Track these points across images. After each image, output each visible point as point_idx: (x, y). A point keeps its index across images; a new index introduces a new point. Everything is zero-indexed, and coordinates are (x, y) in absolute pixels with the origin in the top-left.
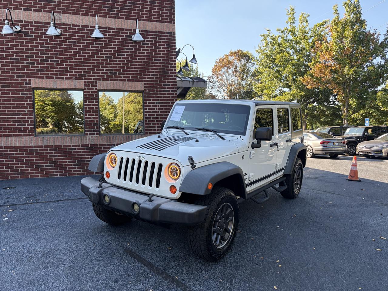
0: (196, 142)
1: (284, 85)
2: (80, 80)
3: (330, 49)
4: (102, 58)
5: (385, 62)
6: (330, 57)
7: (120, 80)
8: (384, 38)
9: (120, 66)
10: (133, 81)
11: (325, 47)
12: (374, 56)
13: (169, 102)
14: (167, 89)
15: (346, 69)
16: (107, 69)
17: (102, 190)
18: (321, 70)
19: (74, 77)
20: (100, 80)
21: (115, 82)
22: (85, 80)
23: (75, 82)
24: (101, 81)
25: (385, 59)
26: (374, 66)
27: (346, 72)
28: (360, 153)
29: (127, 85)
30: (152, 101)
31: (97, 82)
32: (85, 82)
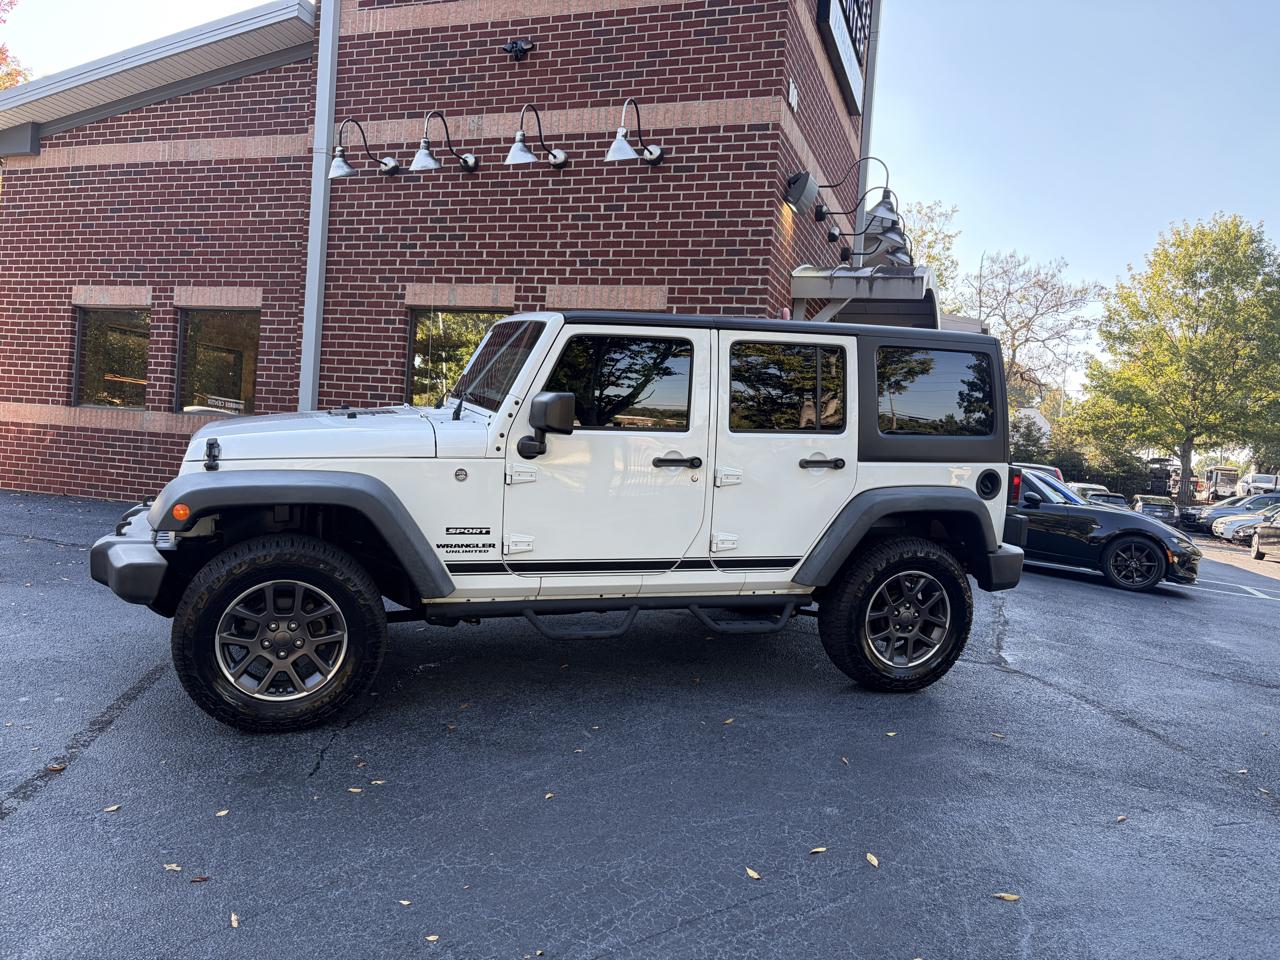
2: (507, 285)
4: (564, 222)
7: (605, 282)
9: (607, 240)
10: (638, 282)
14: (734, 305)
16: (574, 250)
19: (495, 277)
20: (554, 283)
21: (590, 287)
22: (519, 284)
23: (496, 288)
24: (556, 286)
29: (622, 296)
31: (545, 288)
32: (518, 289)
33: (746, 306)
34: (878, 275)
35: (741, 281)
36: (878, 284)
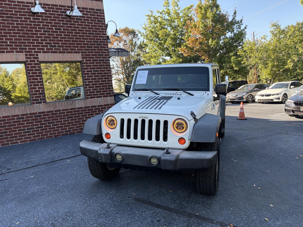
0: (178, 99)
1: (166, 54)
2: (21, 53)
3: (197, 27)
4: (40, 32)
5: (234, 35)
6: (199, 33)
7: (60, 52)
8: (232, 18)
9: (58, 39)
10: (72, 52)
11: (194, 25)
12: (227, 31)
13: (104, 69)
14: (101, 59)
15: (210, 41)
16: (46, 42)
17: (112, 150)
18: (193, 42)
19: (15, 51)
20: (41, 53)
21: (55, 54)
22: (26, 53)
23: (17, 55)
24: (42, 54)
25: (233, 33)
26: (227, 38)
27: (210, 43)
28: (229, 100)
29: (67, 57)
30: (90, 69)
31: (38, 54)
32: (26, 55)
33: (104, 59)
34: (119, 51)
35: (102, 52)
36: (120, 53)
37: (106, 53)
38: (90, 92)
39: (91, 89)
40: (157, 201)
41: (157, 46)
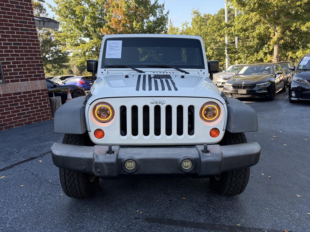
0: (181, 78)
1: (85, 35)
3: (120, 6)
5: (156, 20)
6: (122, 13)
8: (155, 1)
11: (116, 4)
12: (151, 15)
13: (30, 43)
14: (24, 28)
15: (134, 23)
17: (118, 155)
18: (116, 23)
25: (156, 17)
26: (150, 22)
27: (134, 26)
30: (8, 41)
33: (29, 28)
34: (45, 20)
35: (24, 19)
36: (46, 23)
37: (30, 19)
38: (10, 74)
39: (11, 69)
40: (177, 217)
41: (74, 25)
